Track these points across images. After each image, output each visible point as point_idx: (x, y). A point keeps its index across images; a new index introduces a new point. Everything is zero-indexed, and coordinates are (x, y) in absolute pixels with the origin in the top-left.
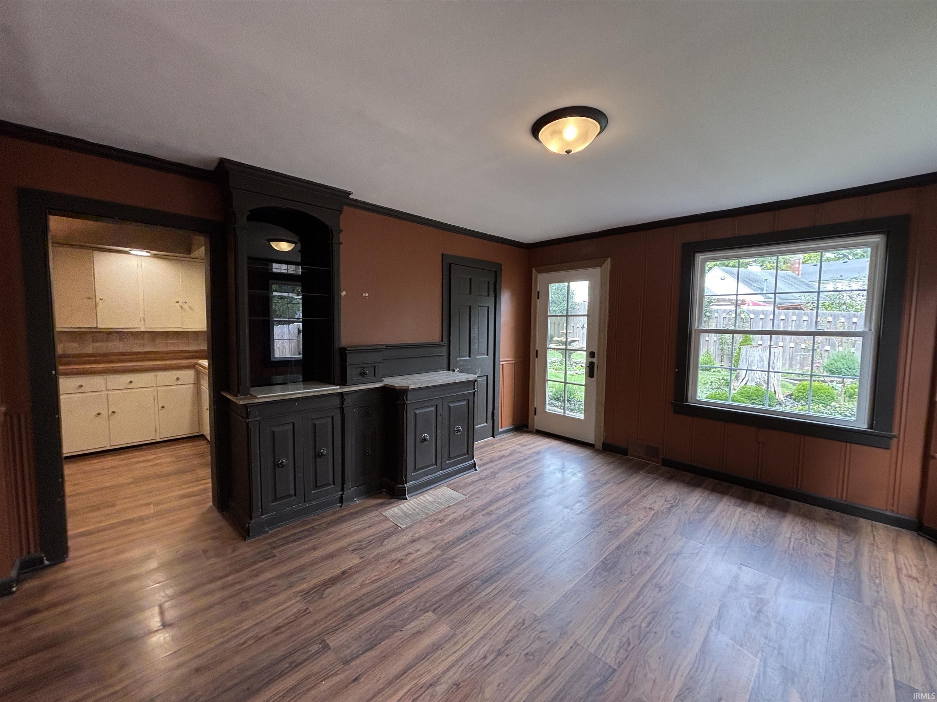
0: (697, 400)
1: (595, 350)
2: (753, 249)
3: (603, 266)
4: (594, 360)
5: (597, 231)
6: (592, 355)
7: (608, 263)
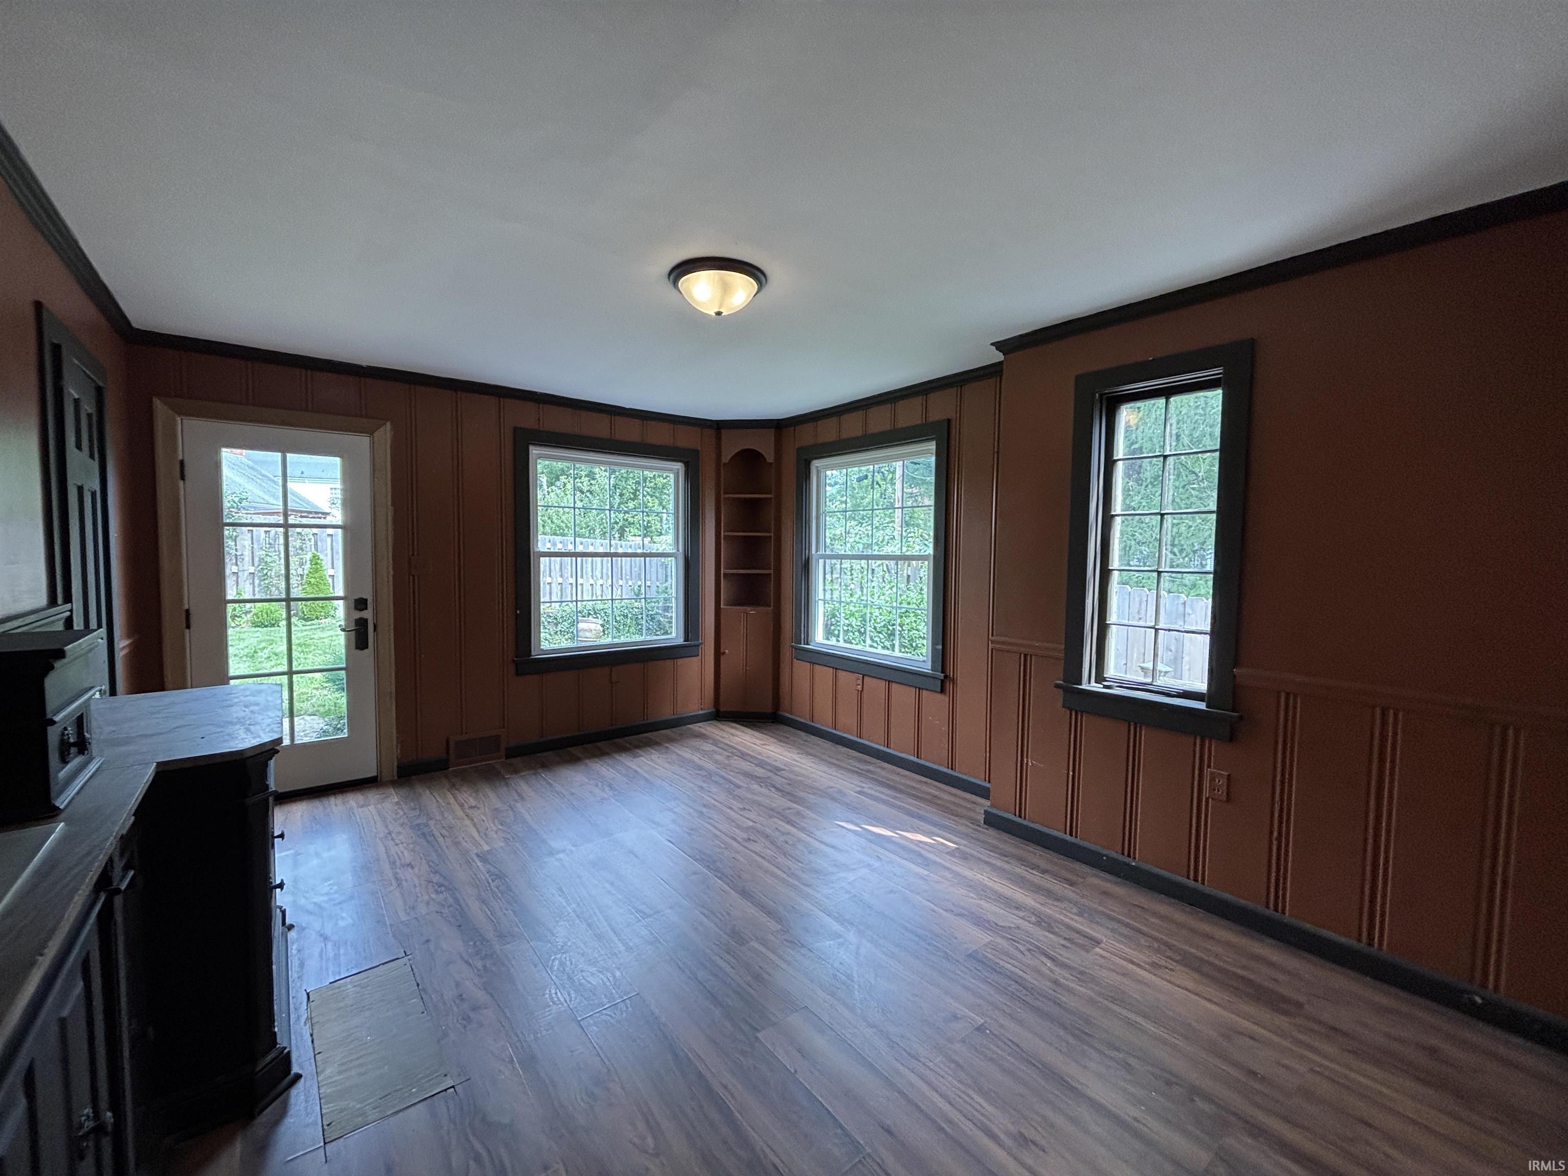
0: (542, 650)
1: (368, 595)
2: (592, 454)
3: (376, 434)
4: (368, 614)
5: (364, 364)
6: (360, 604)
7: (385, 432)
